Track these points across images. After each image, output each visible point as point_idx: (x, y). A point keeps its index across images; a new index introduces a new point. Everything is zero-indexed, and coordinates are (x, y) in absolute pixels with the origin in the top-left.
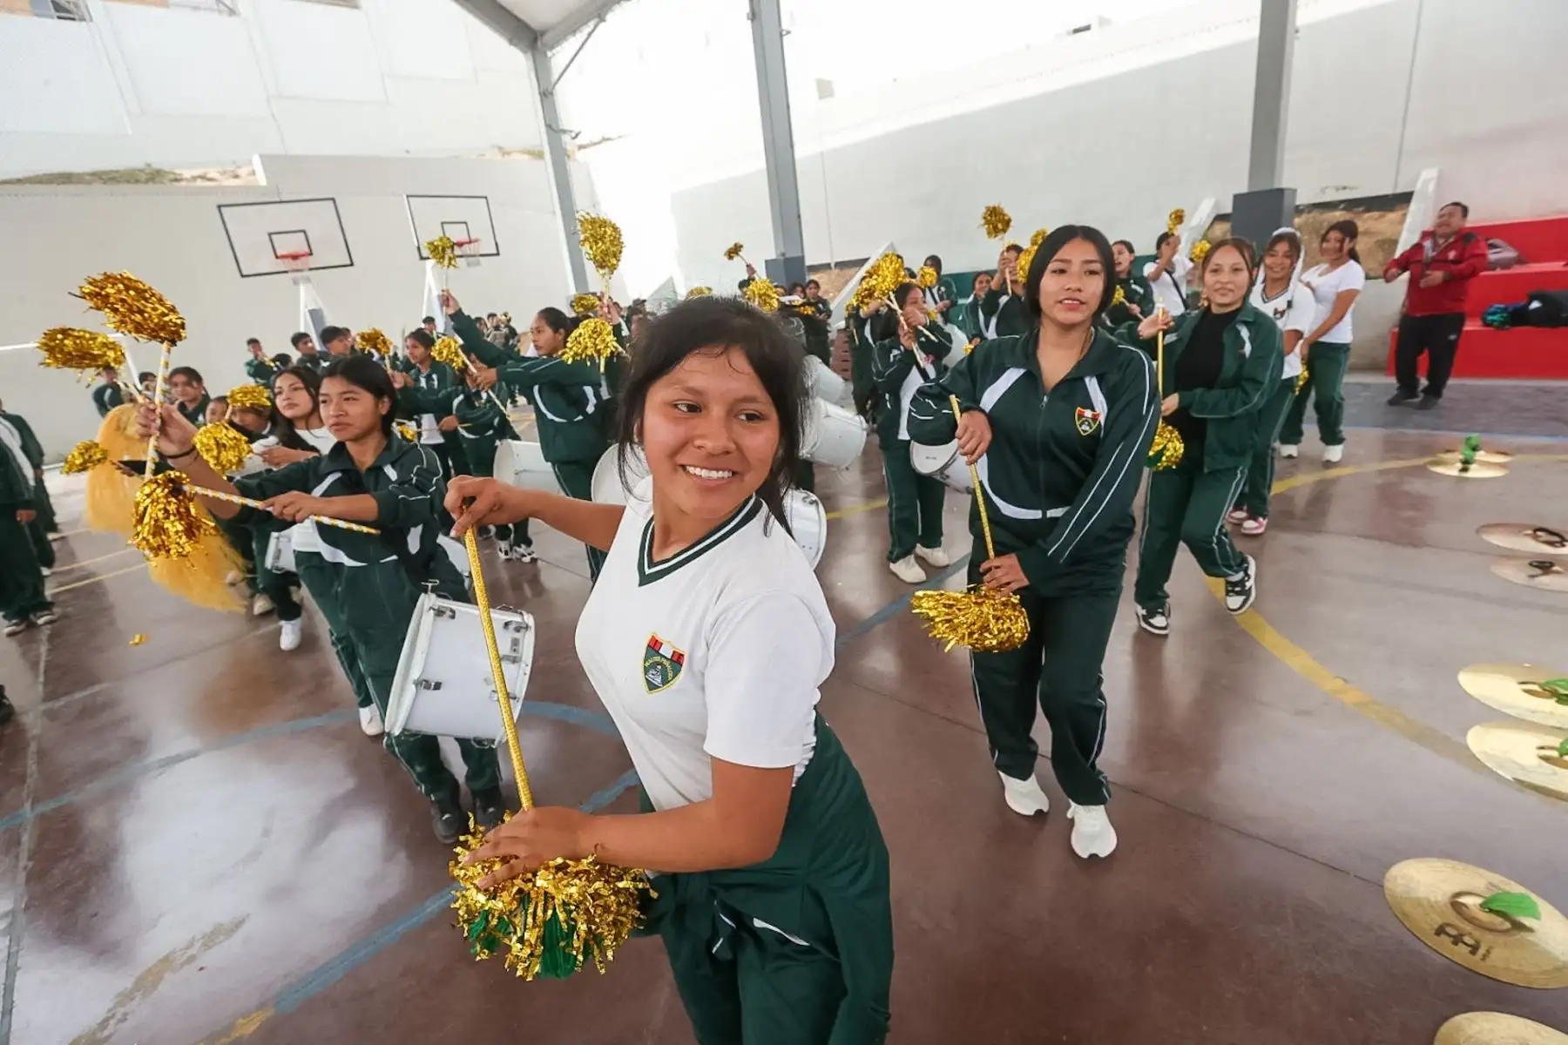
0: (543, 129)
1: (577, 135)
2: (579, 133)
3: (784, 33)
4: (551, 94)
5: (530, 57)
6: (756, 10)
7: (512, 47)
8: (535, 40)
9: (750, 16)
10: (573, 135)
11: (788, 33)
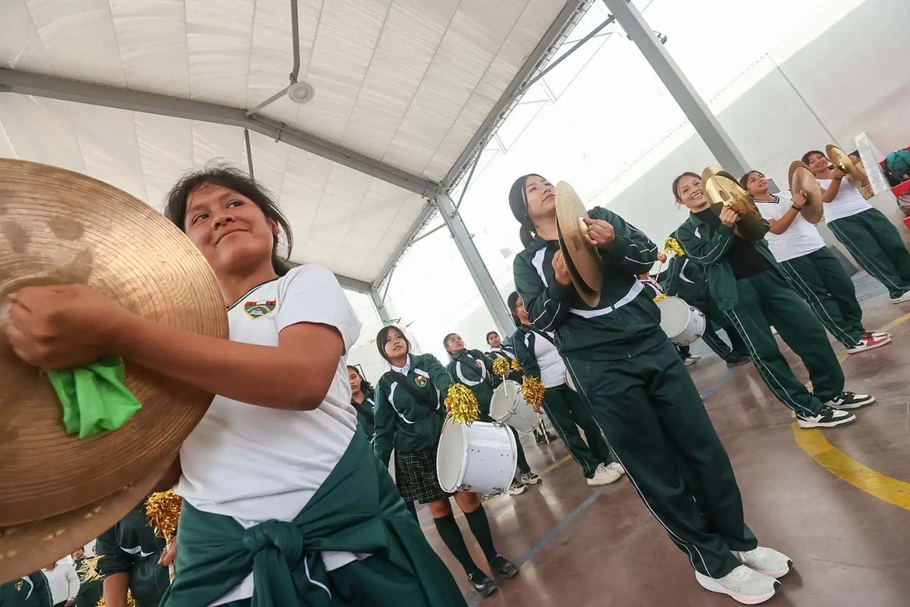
0: (382, 323)
1: (399, 321)
2: (400, 319)
3: (471, 236)
4: (383, 306)
5: (370, 294)
6: (454, 232)
7: (362, 294)
8: (370, 286)
9: (452, 236)
10: (397, 321)
11: (474, 236)
